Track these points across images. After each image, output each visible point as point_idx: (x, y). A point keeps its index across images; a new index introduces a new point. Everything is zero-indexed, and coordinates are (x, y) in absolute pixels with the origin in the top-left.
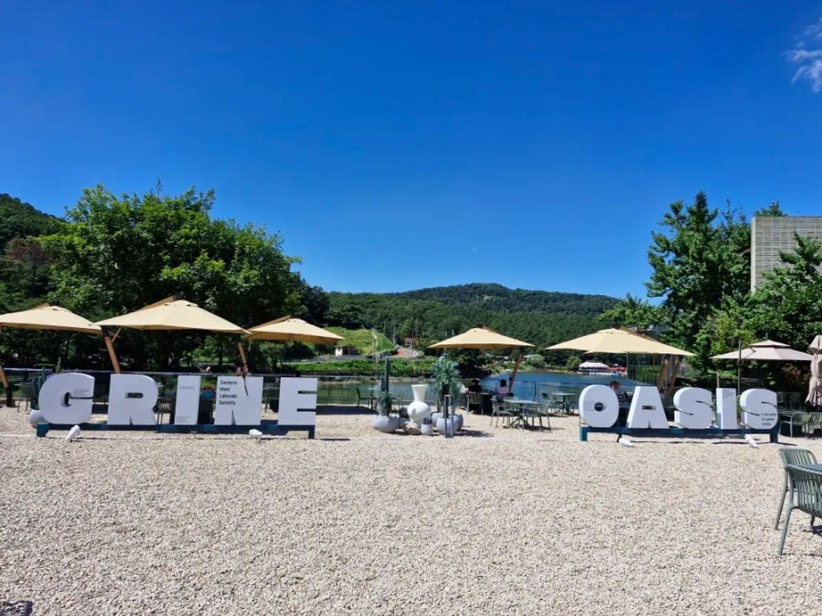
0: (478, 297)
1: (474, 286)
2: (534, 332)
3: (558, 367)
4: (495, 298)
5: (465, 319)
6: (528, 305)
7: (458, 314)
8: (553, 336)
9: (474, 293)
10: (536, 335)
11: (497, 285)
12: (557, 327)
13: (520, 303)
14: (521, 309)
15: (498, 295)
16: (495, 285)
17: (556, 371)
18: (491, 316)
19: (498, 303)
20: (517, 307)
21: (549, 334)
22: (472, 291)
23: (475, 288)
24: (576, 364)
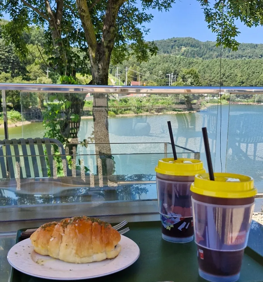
0: (177, 48)
1: (173, 40)
2: (227, 74)
3: (245, 100)
4: (190, 49)
5: (173, 66)
6: (216, 53)
7: (167, 62)
8: (241, 76)
9: (174, 45)
10: (228, 76)
11: (191, 38)
12: (245, 69)
13: (210, 52)
14: (211, 57)
15: (192, 46)
16: (190, 39)
17: (244, 103)
18: (193, 63)
19: (192, 53)
20: (207, 55)
21: (239, 75)
22: (173, 44)
23: (175, 41)
24: (260, 97)
